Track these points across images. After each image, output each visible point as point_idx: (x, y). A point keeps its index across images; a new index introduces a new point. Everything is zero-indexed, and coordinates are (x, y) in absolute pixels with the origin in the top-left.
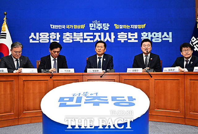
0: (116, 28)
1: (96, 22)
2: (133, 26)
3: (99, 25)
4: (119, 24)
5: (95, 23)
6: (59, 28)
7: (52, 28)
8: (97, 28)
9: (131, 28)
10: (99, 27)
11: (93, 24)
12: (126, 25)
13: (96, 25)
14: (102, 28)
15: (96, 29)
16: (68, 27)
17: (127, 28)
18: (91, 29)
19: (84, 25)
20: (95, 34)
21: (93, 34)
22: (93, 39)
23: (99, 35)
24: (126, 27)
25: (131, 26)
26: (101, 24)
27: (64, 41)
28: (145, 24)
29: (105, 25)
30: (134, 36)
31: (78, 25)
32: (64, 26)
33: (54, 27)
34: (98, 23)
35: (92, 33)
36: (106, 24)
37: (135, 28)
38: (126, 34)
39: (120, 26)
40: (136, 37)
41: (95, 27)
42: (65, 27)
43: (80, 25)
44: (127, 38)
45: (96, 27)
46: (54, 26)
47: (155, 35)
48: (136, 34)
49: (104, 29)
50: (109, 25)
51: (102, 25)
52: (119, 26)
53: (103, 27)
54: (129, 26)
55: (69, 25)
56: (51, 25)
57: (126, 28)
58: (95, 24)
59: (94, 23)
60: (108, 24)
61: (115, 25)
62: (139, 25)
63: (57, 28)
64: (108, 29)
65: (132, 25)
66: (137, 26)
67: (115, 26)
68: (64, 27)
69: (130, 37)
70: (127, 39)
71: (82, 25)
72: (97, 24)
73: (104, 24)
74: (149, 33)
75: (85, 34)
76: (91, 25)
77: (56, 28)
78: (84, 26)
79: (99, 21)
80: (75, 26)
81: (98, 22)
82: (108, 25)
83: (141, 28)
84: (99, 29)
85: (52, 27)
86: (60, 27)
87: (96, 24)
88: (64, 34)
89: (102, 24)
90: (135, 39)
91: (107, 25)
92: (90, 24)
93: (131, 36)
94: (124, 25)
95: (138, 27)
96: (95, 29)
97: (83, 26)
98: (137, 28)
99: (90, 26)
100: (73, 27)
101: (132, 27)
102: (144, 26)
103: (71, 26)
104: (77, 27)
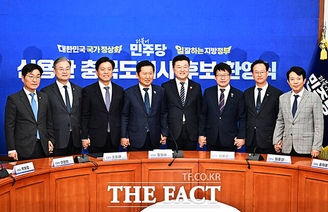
0: (179, 53)
1: (143, 42)
3: (148, 46)
4: (184, 45)
5: (141, 43)
6: (74, 52)
7: (60, 51)
8: (144, 52)
9: (205, 53)
10: (148, 50)
11: (136, 45)
12: (196, 48)
13: (143, 47)
14: (153, 52)
15: (143, 54)
16: (90, 51)
17: (199, 53)
18: (133, 54)
19: (121, 46)
24: (196, 51)
25: (205, 50)
26: (152, 45)
27: (84, 76)
28: (230, 47)
29: (159, 47)
30: (210, 68)
31: (109, 47)
32: (84, 47)
33: (64, 49)
34: (147, 43)
36: (160, 45)
37: (212, 53)
38: (197, 63)
39: (186, 49)
41: (140, 51)
42: (86, 51)
43: (112, 47)
44: (198, 71)
45: (142, 50)
46: (64, 47)
47: (247, 67)
48: (214, 64)
49: (157, 54)
50: (166, 48)
51: (154, 47)
53: (155, 52)
54: (202, 50)
55: (92, 47)
56: (59, 46)
57: (196, 53)
58: (140, 45)
59: (138, 44)
60: (164, 45)
61: (177, 47)
62: (219, 49)
63: (70, 51)
64: (164, 54)
65: (206, 49)
66: (216, 49)
67: (177, 49)
68: (83, 50)
69: (202, 70)
70: (197, 74)
71: (117, 47)
72: (144, 45)
73: (157, 46)
74: (238, 63)
75: (123, 63)
76: (134, 47)
77: (68, 52)
78: (121, 49)
79: (148, 40)
80: (103, 47)
81: (146, 42)
82: (165, 48)
83: (222, 53)
84: (148, 55)
85: (61, 49)
86: (76, 50)
87: (142, 45)
88: (83, 62)
91: (162, 47)
92: (132, 45)
93: (205, 68)
94: (193, 48)
95: (217, 52)
96: (140, 55)
97: (118, 49)
98: (216, 53)
99: (132, 49)
100: (101, 51)
101: (207, 51)
102: (228, 50)
103: (96, 47)
104: (107, 50)
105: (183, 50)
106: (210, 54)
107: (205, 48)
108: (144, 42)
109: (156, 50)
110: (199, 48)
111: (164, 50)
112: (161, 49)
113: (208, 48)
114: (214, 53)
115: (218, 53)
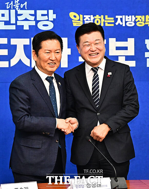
0: (75, 25)
1: (17, 7)
2: (121, 19)
3: (27, 13)
4: (82, 12)
5: (14, 8)
8: (19, 23)
9: (117, 24)
10: (26, 20)
11: (6, 12)
12: (102, 16)
13: (17, 15)
14: (33, 23)
15: (17, 27)
17: (107, 25)
20: (14, 41)
21: (9, 41)
22: (8, 58)
23: (24, 46)
24: (103, 20)
25: (116, 20)
26: (32, 12)
29: (42, 15)
30: (126, 48)
34: (24, 9)
35: (6, 39)
36: (45, 12)
37: (127, 24)
39: (87, 17)
40: (131, 52)
41: (13, 21)
45: (17, 20)
48: (131, 43)
49: (41, 26)
50: (55, 17)
51: (35, 15)
52: (84, 18)
53: (37, 22)
54: (111, 20)
57: (102, 25)
58: (13, 12)
59: (10, 9)
60: (51, 12)
61: (72, 14)
62: (138, 17)
64: (51, 26)
65: (119, 17)
66: (134, 18)
67: (72, 17)
72: (20, 12)
73: (39, 12)
76: (3, 15)
79: (26, 3)
81: (22, 6)
82: (52, 16)
83: (143, 24)
84: (26, 28)
87: (16, 12)
89: (35, 12)
90: (128, 58)
91: (48, 15)
93: (118, 48)
94: (97, 17)
95: (135, 22)
96: (13, 27)
98: (133, 24)
101: (119, 22)
105: (81, 19)
106: (124, 25)
107: (117, 17)
108: (20, 7)
109: (37, 19)
110: (106, 16)
111: (51, 19)
112: (46, 18)
113: (121, 17)
114: (131, 24)
115: (138, 24)
